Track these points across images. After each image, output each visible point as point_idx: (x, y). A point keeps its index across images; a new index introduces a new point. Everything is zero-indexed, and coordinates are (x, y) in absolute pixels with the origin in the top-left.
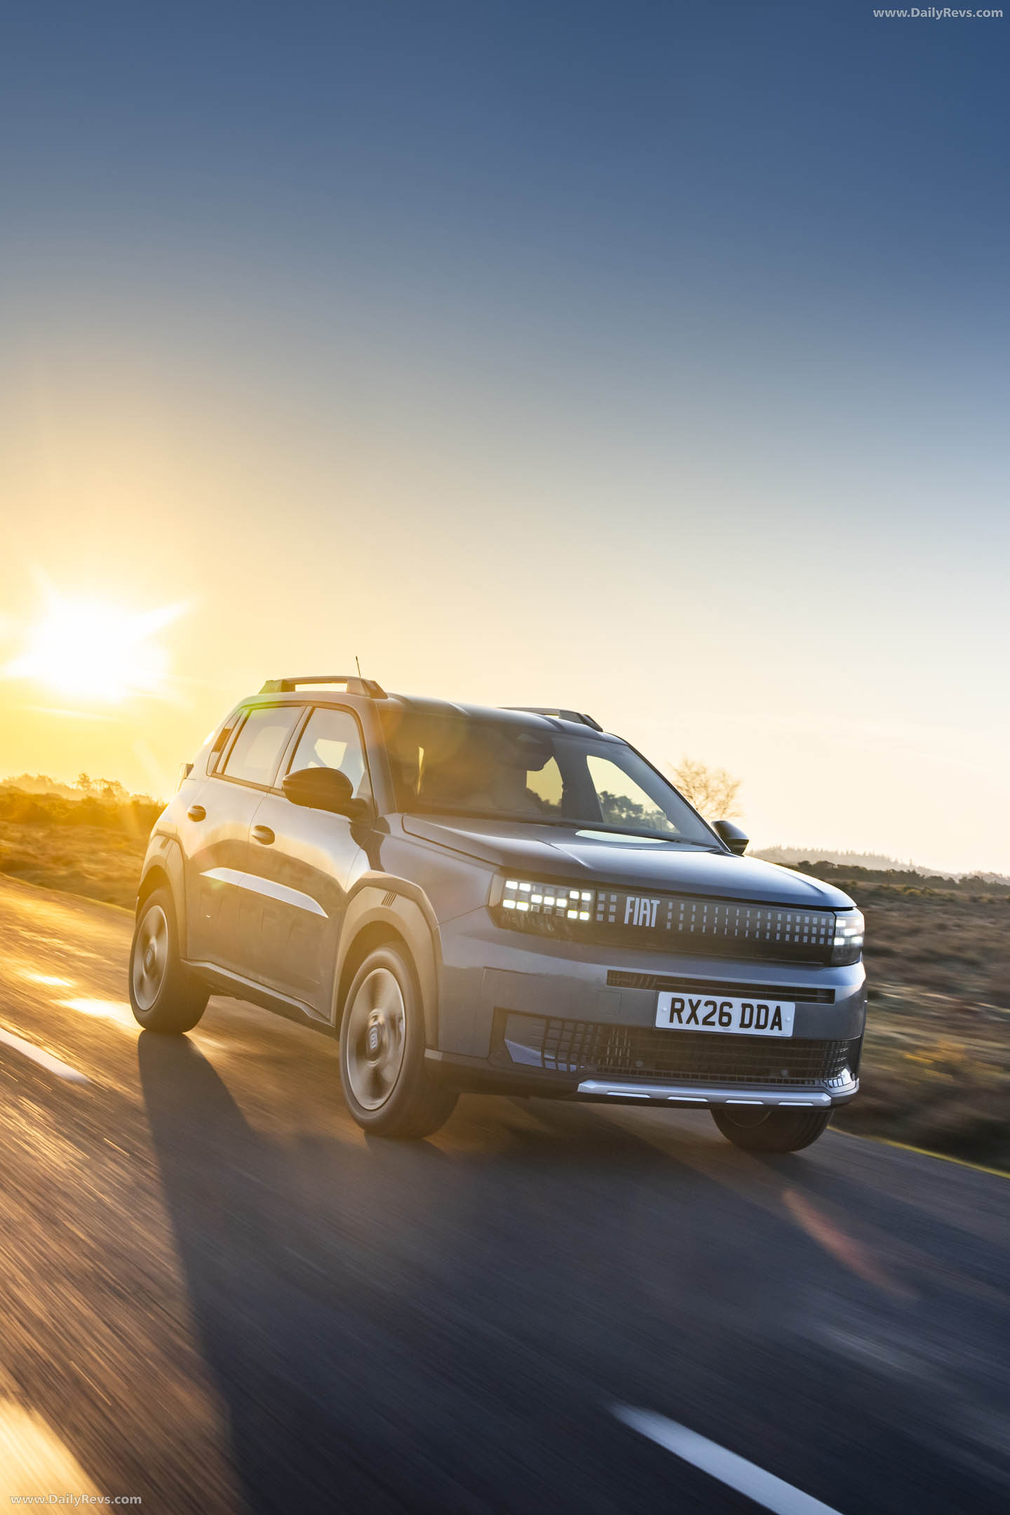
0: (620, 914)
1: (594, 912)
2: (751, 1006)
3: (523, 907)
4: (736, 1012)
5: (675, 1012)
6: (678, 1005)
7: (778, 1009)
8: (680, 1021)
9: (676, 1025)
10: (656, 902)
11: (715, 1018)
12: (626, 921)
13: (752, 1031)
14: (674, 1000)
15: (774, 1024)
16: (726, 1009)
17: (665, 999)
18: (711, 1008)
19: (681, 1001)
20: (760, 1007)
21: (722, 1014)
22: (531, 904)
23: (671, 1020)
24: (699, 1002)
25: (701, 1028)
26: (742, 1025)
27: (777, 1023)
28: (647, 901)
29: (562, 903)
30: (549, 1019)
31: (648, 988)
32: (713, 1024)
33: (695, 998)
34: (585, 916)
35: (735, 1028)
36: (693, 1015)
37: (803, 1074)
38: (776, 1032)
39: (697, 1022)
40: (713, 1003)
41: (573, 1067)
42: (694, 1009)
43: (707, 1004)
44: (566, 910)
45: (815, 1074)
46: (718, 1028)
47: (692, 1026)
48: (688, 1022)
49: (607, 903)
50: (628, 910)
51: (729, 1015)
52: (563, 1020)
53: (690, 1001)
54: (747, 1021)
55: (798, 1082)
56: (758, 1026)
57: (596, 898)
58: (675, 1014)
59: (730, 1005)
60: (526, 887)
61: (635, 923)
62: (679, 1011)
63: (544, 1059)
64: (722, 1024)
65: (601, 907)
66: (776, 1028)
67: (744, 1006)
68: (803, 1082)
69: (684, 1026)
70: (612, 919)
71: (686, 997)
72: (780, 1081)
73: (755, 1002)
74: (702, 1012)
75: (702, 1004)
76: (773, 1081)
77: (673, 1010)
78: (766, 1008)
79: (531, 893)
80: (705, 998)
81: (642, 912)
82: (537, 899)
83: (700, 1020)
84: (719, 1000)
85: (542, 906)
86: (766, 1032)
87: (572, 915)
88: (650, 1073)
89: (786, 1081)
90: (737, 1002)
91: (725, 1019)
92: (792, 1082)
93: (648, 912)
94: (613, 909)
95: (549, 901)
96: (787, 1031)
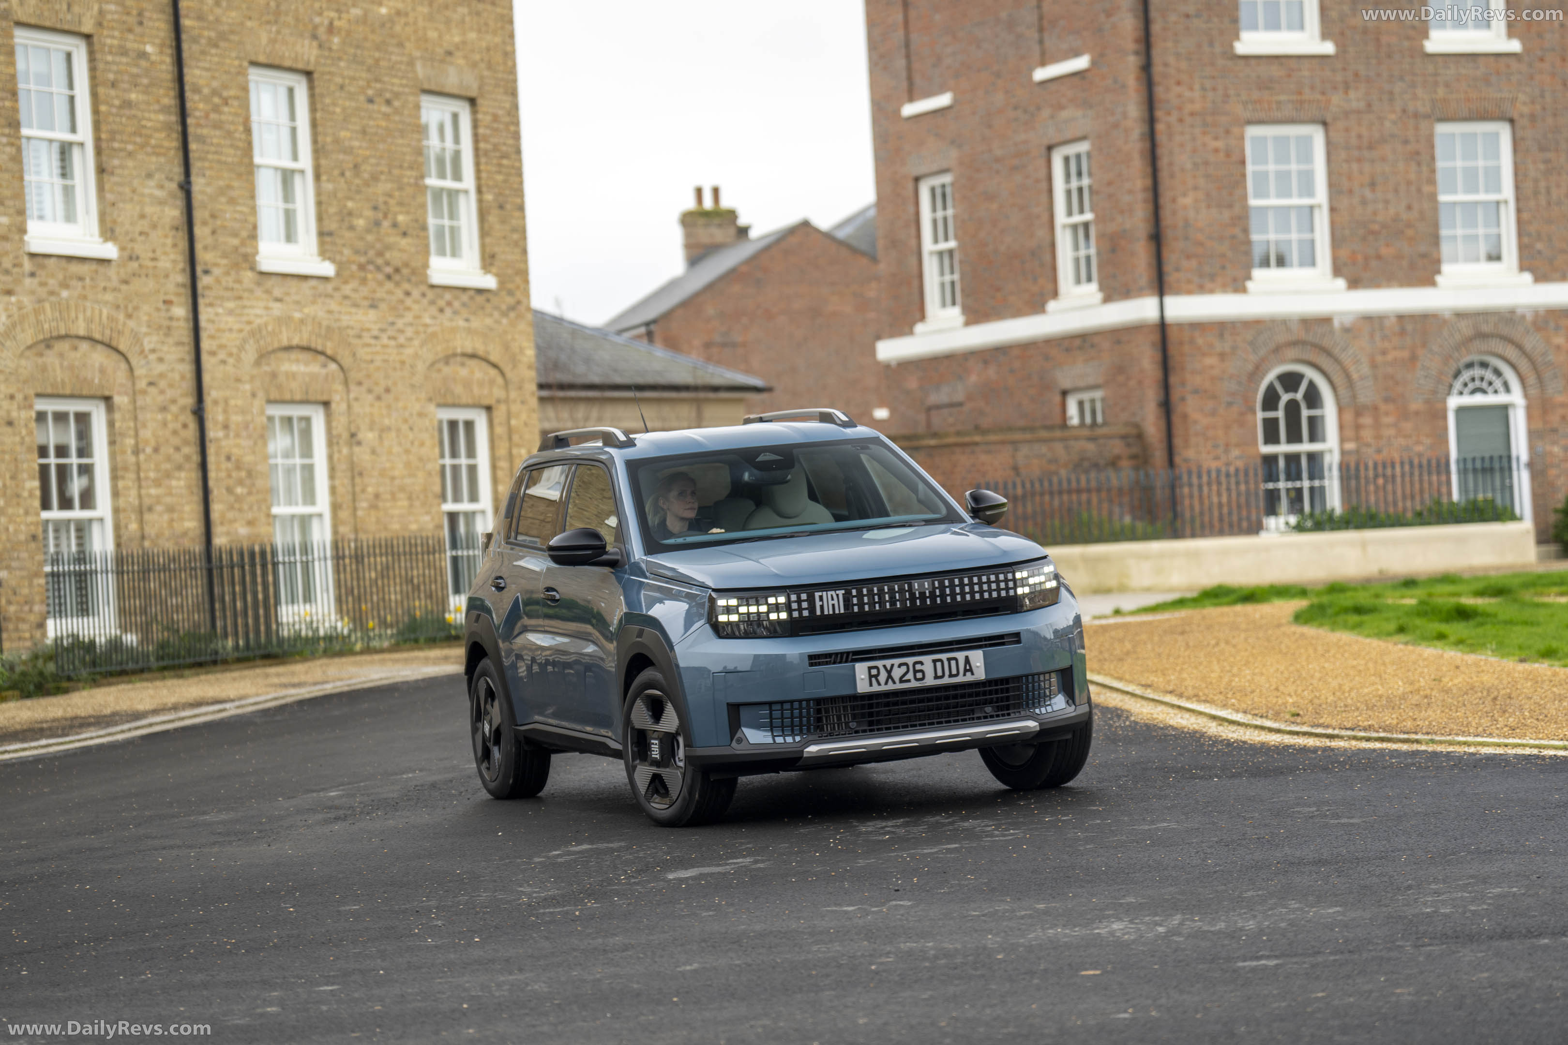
0: (812, 608)
1: (789, 610)
2: (941, 660)
3: (734, 618)
4: (928, 668)
5: (873, 678)
6: (874, 672)
7: (967, 658)
8: (879, 684)
9: (876, 688)
10: (841, 593)
11: (910, 676)
12: (818, 613)
13: (946, 680)
14: (870, 668)
15: (966, 671)
16: (918, 667)
17: (861, 669)
18: (904, 669)
19: (877, 668)
20: (949, 660)
21: (916, 672)
22: (740, 614)
23: (871, 685)
24: (892, 666)
25: (899, 686)
26: (936, 677)
27: (969, 669)
28: (833, 593)
29: (763, 609)
30: (770, 704)
31: (846, 662)
32: (909, 681)
33: (888, 663)
34: (784, 616)
35: (930, 681)
36: (890, 677)
37: (1008, 708)
38: (969, 678)
39: (894, 682)
40: (906, 664)
41: (798, 739)
42: (889, 672)
43: (900, 666)
44: (768, 613)
45: (1018, 706)
46: (914, 684)
47: (891, 686)
48: (886, 683)
49: (799, 601)
50: (818, 604)
51: (922, 671)
52: (782, 703)
53: (885, 666)
54: (940, 673)
55: (1003, 715)
56: (951, 676)
57: (788, 598)
58: (873, 679)
59: (921, 663)
60: (733, 602)
61: (826, 613)
62: (876, 676)
63: (774, 737)
64: (917, 679)
65: (795, 606)
66: (968, 674)
67: (935, 661)
68: (1009, 714)
69: (883, 688)
70: (806, 613)
71: (879, 663)
72: (985, 717)
73: (944, 656)
74: (897, 673)
75: (896, 667)
76: (979, 718)
77: (871, 676)
78: (956, 659)
79: (737, 607)
80: (897, 661)
81: (831, 602)
82: (743, 610)
83: (897, 680)
84: (910, 660)
85: (748, 614)
86: (960, 679)
87: (773, 616)
88: (864, 731)
89: (992, 716)
90: (927, 660)
91: (919, 675)
92: (998, 716)
93: (835, 602)
94: (805, 605)
95: (753, 609)
96: (980, 674)
